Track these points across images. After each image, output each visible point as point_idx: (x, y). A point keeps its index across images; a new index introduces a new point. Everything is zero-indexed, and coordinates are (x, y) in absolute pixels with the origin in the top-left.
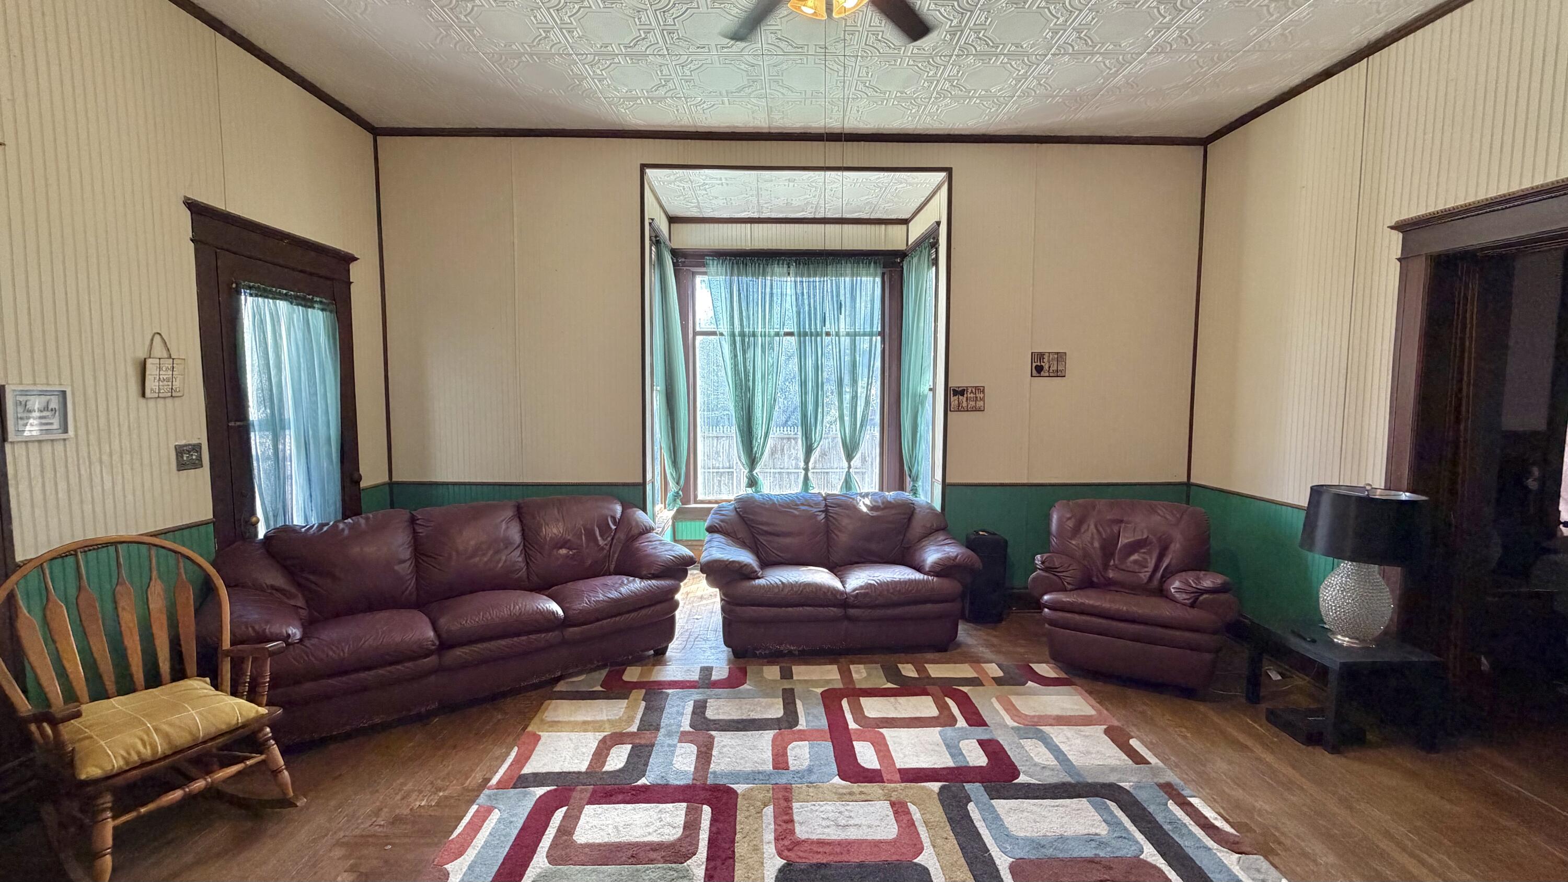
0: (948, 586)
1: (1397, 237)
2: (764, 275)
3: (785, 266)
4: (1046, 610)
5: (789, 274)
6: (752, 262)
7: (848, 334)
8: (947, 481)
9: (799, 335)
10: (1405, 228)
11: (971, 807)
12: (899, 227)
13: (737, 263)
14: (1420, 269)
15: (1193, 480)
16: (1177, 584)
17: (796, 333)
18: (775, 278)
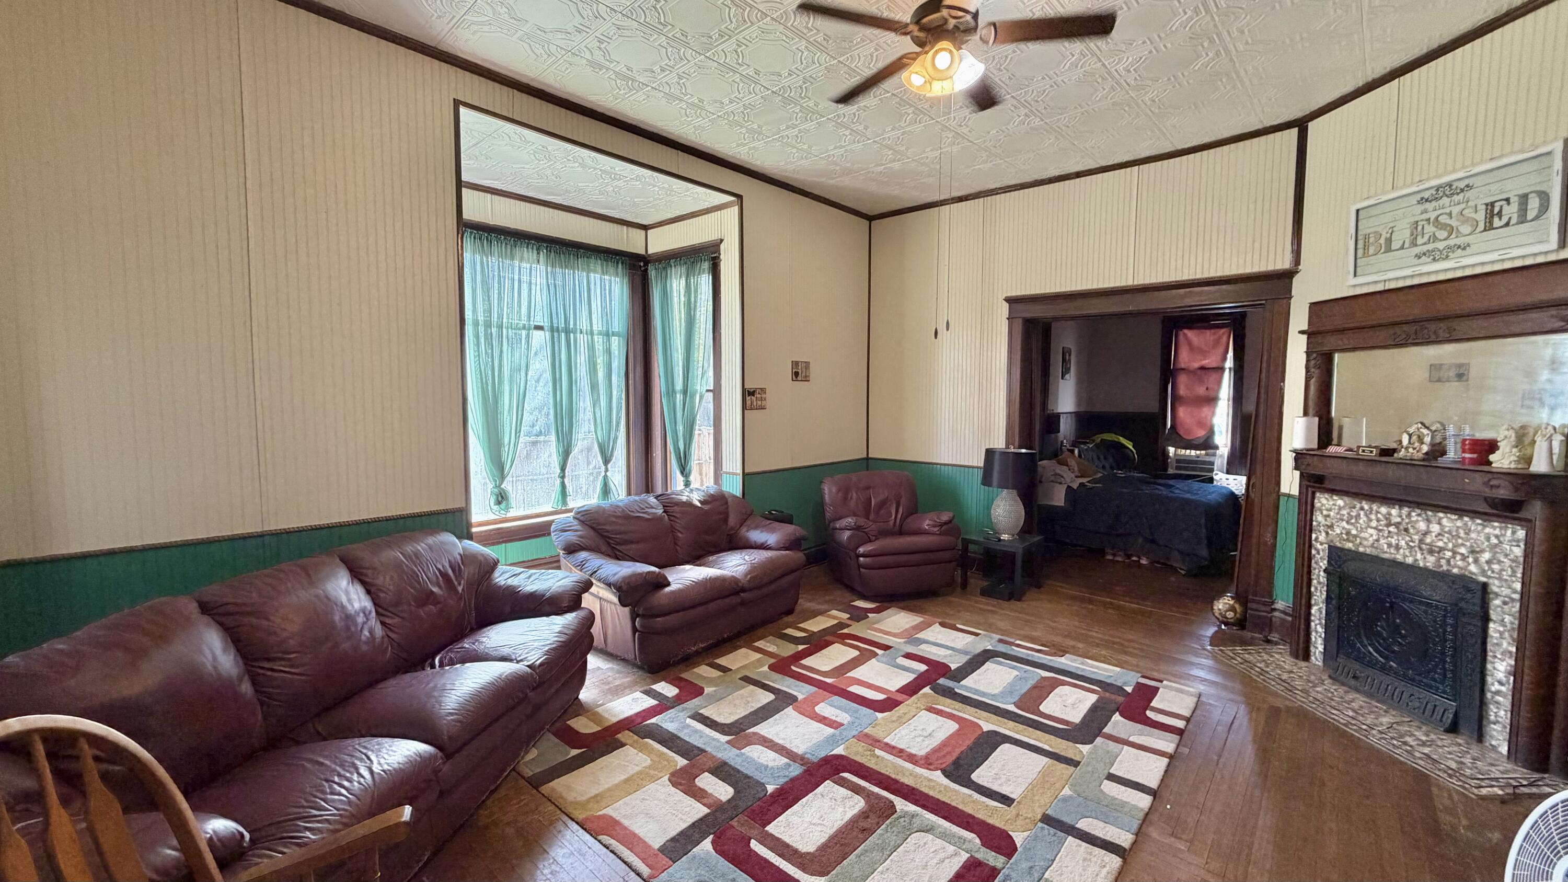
0: (797, 556)
1: (1006, 306)
2: (512, 258)
3: (535, 251)
4: (861, 559)
5: (538, 261)
6: (498, 240)
7: (600, 333)
8: (746, 471)
9: (552, 330)
10: (1012, 301)
11: (956, 690)
12: (638, 231)
13: (480, 239)
14: (1018, 326)
15: (870, 456)
16: (927, 522)
17: (546, 328)
18: (524, 265)
